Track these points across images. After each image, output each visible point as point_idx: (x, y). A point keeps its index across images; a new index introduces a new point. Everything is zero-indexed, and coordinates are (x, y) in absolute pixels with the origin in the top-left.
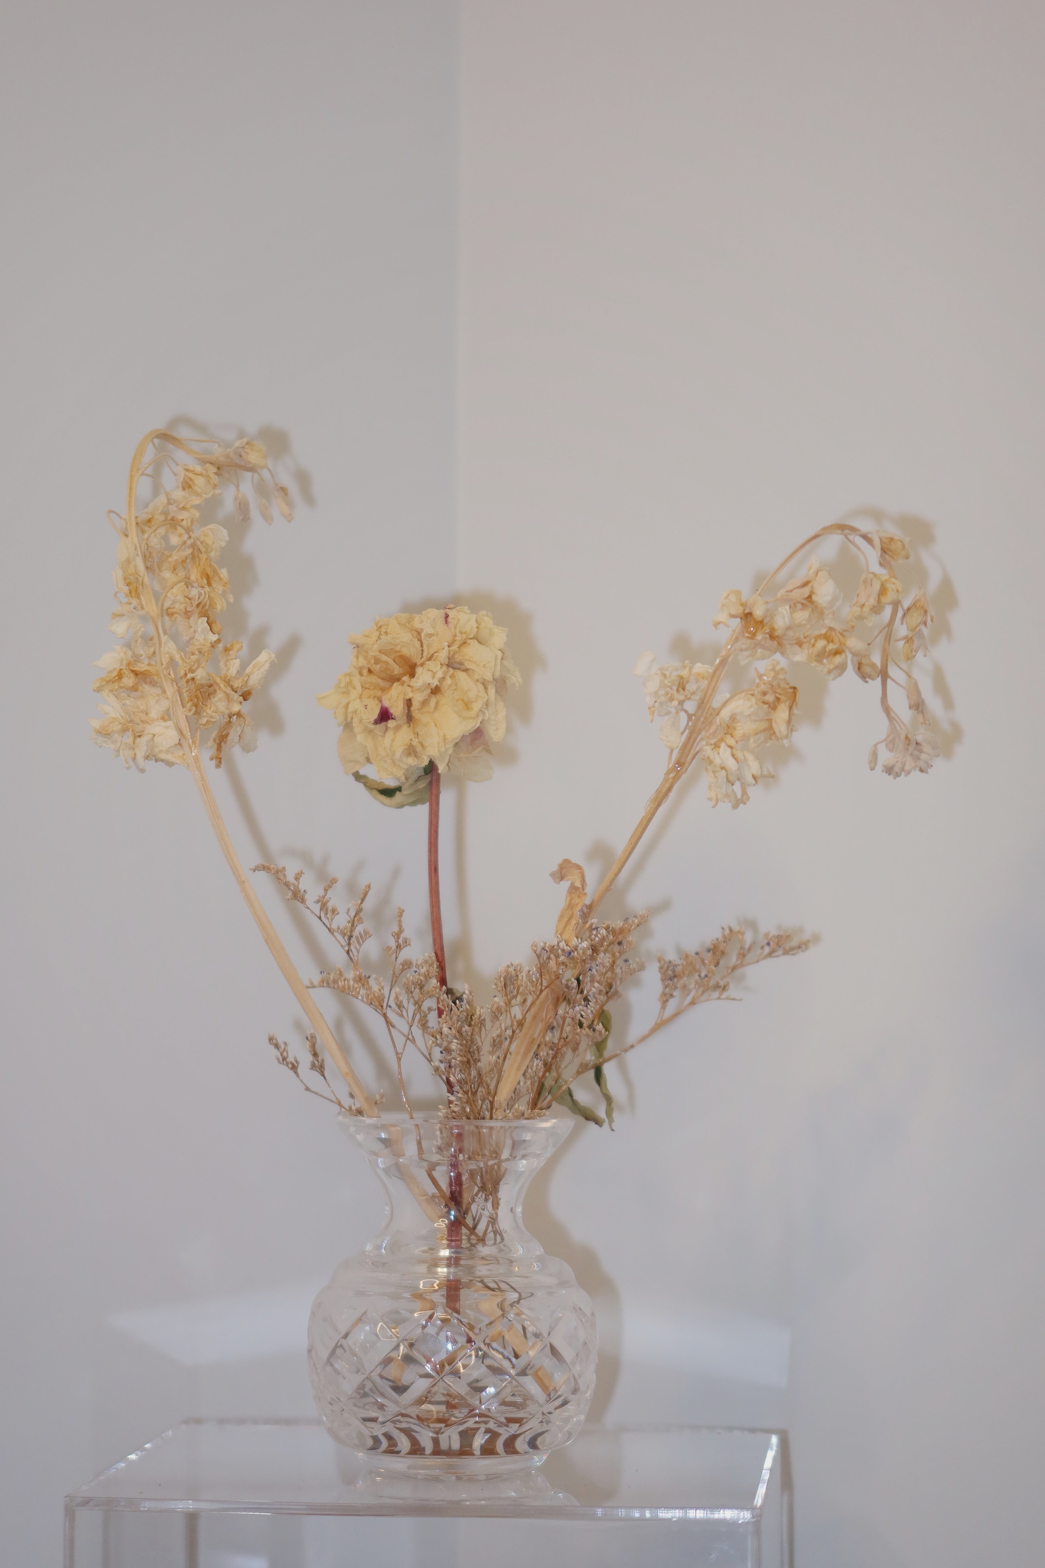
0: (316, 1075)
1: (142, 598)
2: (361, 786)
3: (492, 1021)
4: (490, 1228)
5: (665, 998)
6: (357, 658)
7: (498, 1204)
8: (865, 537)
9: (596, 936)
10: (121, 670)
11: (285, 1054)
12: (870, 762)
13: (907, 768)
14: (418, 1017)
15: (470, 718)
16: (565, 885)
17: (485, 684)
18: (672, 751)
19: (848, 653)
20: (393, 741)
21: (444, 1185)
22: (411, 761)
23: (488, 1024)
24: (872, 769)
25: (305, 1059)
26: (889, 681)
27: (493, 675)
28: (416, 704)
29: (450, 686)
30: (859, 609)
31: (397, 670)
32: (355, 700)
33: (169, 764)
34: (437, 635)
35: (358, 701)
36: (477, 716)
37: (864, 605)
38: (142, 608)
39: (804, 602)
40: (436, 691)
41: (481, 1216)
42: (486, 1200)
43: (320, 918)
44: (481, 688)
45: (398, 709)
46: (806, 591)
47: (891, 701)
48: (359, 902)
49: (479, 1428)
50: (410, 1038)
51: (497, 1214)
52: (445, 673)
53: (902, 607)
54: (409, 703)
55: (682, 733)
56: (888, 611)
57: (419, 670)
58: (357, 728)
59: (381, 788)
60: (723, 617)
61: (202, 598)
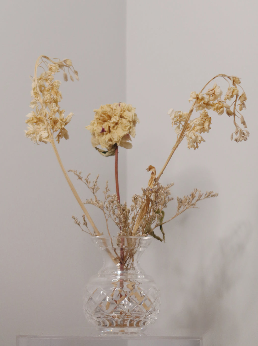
0: (85, 226)
1: (38, 98)
2: (97, 151)
3: (132, 211)
4: (131, 267)
5: (179, 207)
6: (96, 116)
7: (133, 260)
8: (228, 77)
9: (159, 186)
10: (33, 117)
11: (77, 221)
12: (231, 138)
13: (241, 139)
14: (112, 210)
15: (126, 131)
16: (151, 172)
17: (130, 122)
18: (178, 135)
19: (224, 108)
20: (105, 137)
21: (119, 254)
22: (110, 143)
23: (131, 212)
24: (232, 140)
25: (82, 222)
26: (236, 116)
27: (132, 119)
28: (111, 128)
29: (121, 122)
30: (227, 96)
31: (106, 118)
32: (95, 127)
33: (45, 142)
34: (117, 109)
35: (96, 127)
36: (128, 130)
37: (228, 95)
38: (38, 100)
39: (213, 94)
40: (117, 124)
41: (129, 263)
42: (131, 259)
43: (86, 184)
44: (129, 123)
45: (106, 129)
46: (213, 91)
47: (236, 122)
48: (96, 179)
49: (128, 319)
50: (110, 216)
51: (133, 263)
52: (119, 119)
53: (239, 96)
54: (109, 127)
55: (181, 130)
56: (235, 96)
57: (112, 118)
58: (96, 135)
59: (103, 151)
60: (191, 99)
61: (54, 98)
